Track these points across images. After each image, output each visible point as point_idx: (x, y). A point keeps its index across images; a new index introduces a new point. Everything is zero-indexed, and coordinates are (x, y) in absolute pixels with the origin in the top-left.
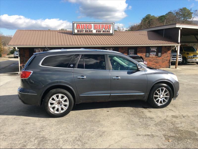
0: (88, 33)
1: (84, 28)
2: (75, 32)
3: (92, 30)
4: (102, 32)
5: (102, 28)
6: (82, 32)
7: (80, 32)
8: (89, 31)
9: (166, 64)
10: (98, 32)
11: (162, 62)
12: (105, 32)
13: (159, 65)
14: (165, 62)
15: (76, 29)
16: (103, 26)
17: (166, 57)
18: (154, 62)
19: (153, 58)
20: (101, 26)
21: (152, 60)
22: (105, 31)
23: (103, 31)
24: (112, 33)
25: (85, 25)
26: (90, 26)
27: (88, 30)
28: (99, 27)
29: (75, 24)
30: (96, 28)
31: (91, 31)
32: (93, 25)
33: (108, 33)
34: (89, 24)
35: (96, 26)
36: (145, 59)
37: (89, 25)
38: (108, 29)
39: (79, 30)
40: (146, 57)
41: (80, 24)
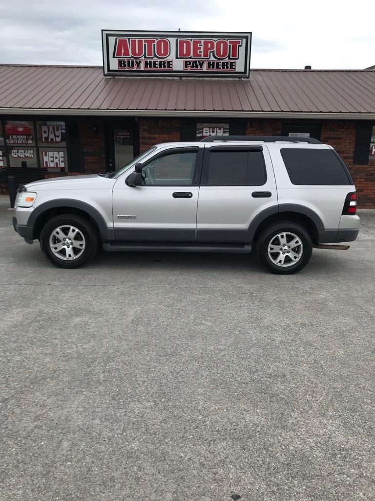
0: (155, 69)
1: (140, 52)
2: (111, 69)
3: (169, 58)
4: (205, 68)
5: (206, 54)
6: (134, 69)
7: (129, 66)
8: (160, 62)
10: (193, 67)
12: (217, 67)
15: (114, 57)
16: (209, 45)
20: (202, 48)
22: (218, 63)
23: (209, 63)
24: (243, 71)
26: (162, 44)
27: (155, 58)
28: (196, 48)
29: (110, 38)
30: (185, 52)
31: (166, 64)
32: (173, 41)
33: (229, 70)
34: (160, 39)
35: (185, 45)
37: (159, 43)
38: (229, 58)
39: (124, 62)
40: (354, 163)
41: (129, 39)
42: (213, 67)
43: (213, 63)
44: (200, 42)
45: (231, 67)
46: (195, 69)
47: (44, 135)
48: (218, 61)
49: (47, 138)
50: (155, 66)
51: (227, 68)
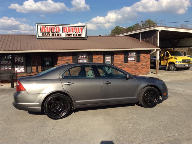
0: (55, 36)
1: (50, 31)
2: (39, 36)
3: (60, 33)
4: (72, 36)
5: (72, 31)
6: (48, 36)
7: (46, 35)
8: (57, 34)
9: (145, 70)
10: (68, 35)
11: (141, 67)
12: (76, 36)
13: (138, 72)
14: (144, 67)
15: (40, 32)
16: (73, 29)
17: (145, 63)
18: (133, 68)
19: (131, 64)
21: (130, 66)
23: (74, 34)
24: (84, 37)
25: (52, 27)
26: (58, 28)
27: (55, 33)
28: (69, 30)
29: (38, 26)
30: (65, 31)
31: (59, 35)
32: (61, 27)
33: (80, 37)
34: (56, 26)
35: (65, 29)
36: (123, 65)
37: (56, 28)
38: (80, 33)
39: (44, 34)
40: (124, 63)
41: (46, 26)
42: (75, 36)
43: (75, 34)
44: (70, 28)
45: (81, 36)
46: (69, 36)
47: (16, 60)
48: (77, 34)
49: (17, 61)
50: (55, 35)
51: (80, 36)
